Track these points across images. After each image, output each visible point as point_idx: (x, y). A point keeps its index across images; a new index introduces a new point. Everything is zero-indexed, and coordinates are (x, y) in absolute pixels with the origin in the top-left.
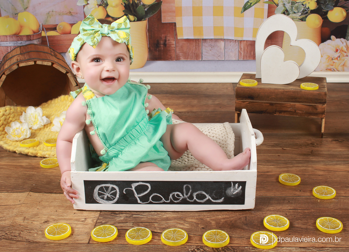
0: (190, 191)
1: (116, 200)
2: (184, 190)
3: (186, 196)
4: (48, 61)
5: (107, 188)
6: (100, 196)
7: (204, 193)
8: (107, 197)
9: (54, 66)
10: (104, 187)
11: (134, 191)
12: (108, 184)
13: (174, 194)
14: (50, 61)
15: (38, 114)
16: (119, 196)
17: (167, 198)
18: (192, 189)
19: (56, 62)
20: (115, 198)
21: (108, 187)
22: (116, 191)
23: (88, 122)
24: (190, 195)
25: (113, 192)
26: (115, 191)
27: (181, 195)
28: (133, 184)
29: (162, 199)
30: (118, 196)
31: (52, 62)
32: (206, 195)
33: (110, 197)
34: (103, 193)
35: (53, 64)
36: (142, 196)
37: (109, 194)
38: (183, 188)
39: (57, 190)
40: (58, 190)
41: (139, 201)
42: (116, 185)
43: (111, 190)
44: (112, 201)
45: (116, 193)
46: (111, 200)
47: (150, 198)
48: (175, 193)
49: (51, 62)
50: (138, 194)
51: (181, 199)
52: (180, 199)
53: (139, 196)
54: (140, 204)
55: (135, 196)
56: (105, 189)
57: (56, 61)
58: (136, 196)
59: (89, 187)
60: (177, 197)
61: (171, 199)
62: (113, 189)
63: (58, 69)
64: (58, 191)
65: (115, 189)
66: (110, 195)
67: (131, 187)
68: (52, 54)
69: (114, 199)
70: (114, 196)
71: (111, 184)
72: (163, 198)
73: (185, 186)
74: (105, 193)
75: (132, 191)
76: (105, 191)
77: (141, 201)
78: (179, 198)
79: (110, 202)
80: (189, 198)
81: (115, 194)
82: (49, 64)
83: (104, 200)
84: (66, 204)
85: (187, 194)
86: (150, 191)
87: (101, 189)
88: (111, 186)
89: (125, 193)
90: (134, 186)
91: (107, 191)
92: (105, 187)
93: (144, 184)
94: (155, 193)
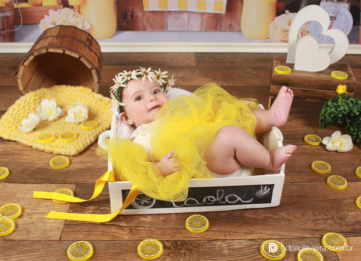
0: (223, 195)
1: (152, 205)
2: (218, 194)
3: (219, 199)
6: (138, 203)
7: (235, 195)
8: (145, 203)
13: (208, 198)
15: (53, 106)
17: (200, 201)
18: (224, 192)
24: (222, 198)
27: (214, 198)
30: (154, 202)
32: (237, 197)
33: (147, 203)
34: (140, 200)
37: (146, 200)
38: (216, 192)
41: (174, 205)
44: (149, 206)
47: (185, 202)
48: (208, 196)
51: (214, 201)
52: (212, 202)
54: (175, 207)
56: (142, 196)
60: (210, 200)
61: (204, 202)
70: (151, 202)
72: (197, 202)
73: (218, 191)
74: (142, 200)
76: (142, 198)
77: (176, 205)
79: (146, 207)
80: (221, 200)
81: (152, 200)
83: (140, 206)
85: (219, 197)
91: (144, 198)
94: (190, 198)
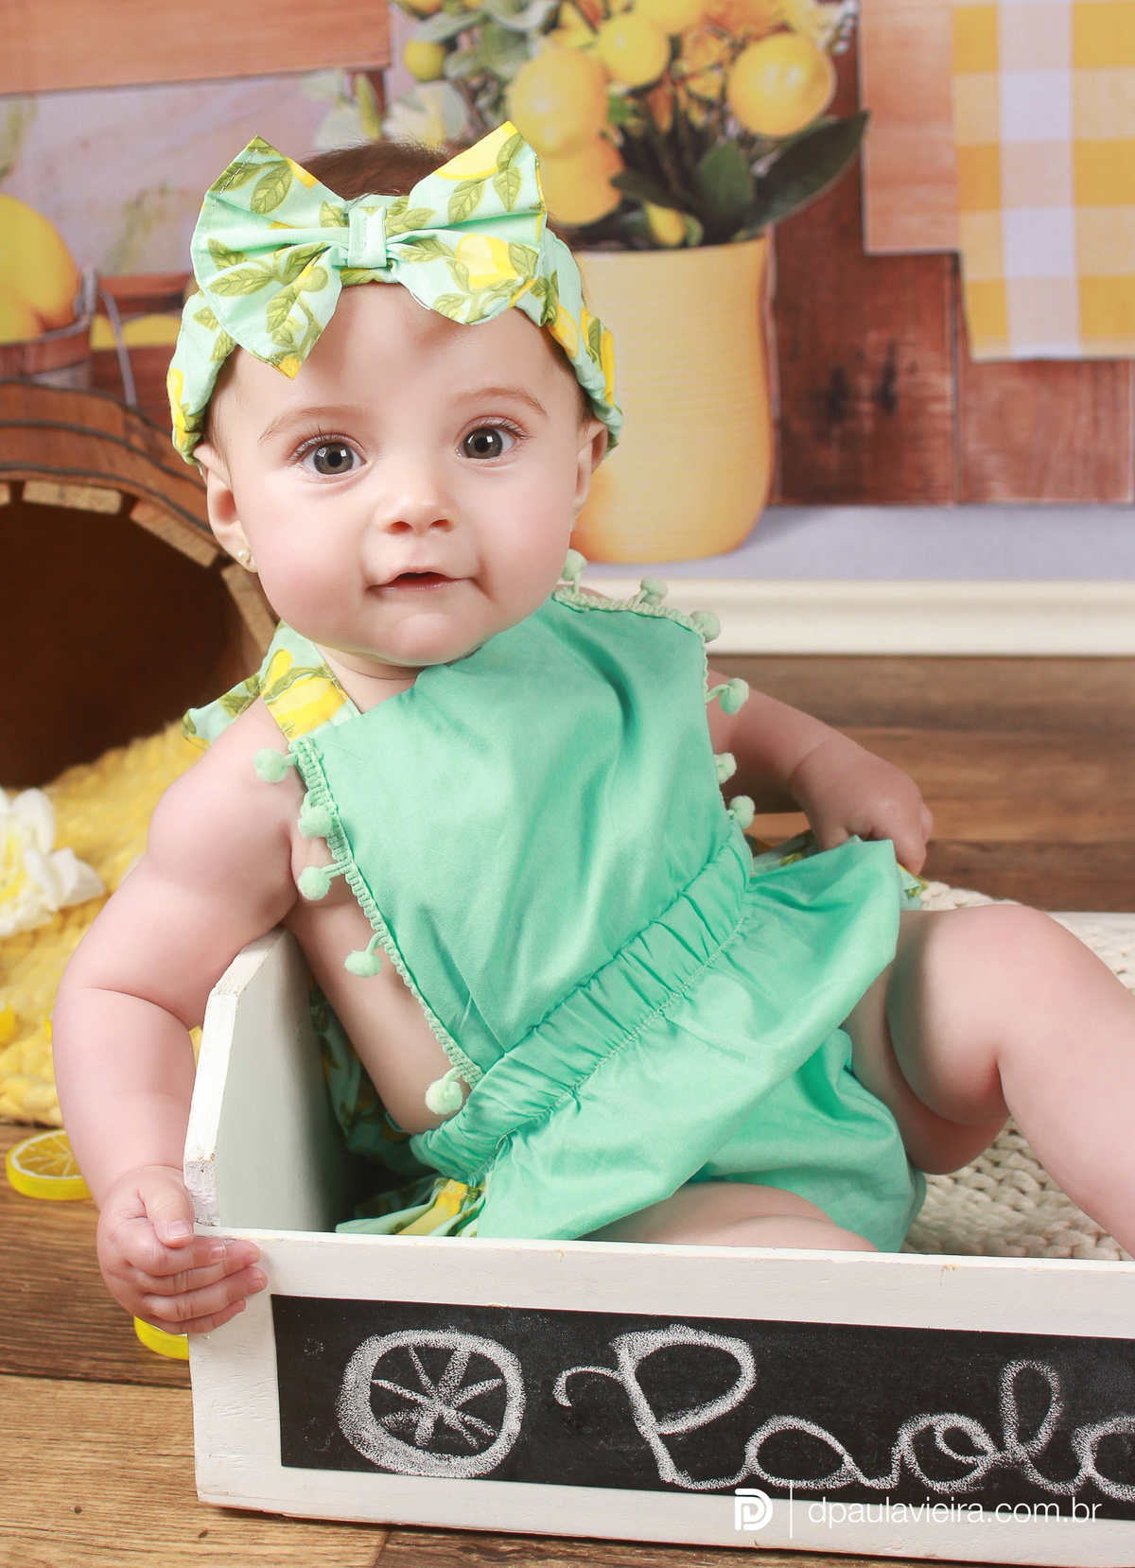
0: (1054, 1412)
1: (499, 1450)
2: (1009, 1403)
3: (1021, 1452)
4: (100, 482)
5: (437, 1360)
6: (388, 1419)
8: (439, 1423)
9: (141, 515)
10: (418, 1349)
11: (634, 1389)
12: (445, 1328)
13: (930, 1430)
14: (113, 484)
15: (27, 835)
16: (525, 1423)
17: (876, 1461)
18: (1066, 1393)
19: (150, 491)
20: (493, 1439)
21: (447, 1353)
22: (503, 1388)
23: (312, 883)
24: (1049, 1444)
25: (477, 1389)
26: (496, 1382)
27: (982, 1440)
28: (625, 1338)
29: (838, 1460)
30: (513, 1422)
31: (125, 487)
33: (458, 1426)
34: (407, 1394)
35: (129, 501)
36: (693, 1434)
37: (448, 1403)
38: (997, 1383)
39: (99, 1354)
40: (109, 1355)
41: (668, 1471)
42: (505, 1342)
43: (468, 1380)
44: (472, 1460)
45: (500, 1396)
46: (466, 1451)
47: (752, 1450)
48: (935, 1419)
49: (120, 491)
50: (660, 1415)
51: (982, 1466)
52: (973, 1467)
53: (669, 1428)
54: (673, 1486)
55: (642, 1429)
56: (419, 1365)
57: (151, 484)
58: (649, 1426)
59: (312, 1346)
60: (948, 1451)
61: (903, 1466)
62: (480, 1368)
63: (165, 537)
64: (109, 1366)
65: (494, 1371)
66: (461, 1408)
67: (613, 1362)
68: (136, 441)
69: (486, 1443)
70: (488, 1421)
71: (464, 1330)
72: (847, 1459)
73: (1011, 1372)
74: (420, 1399)
75: (620, 1388)
76: (425, 1379)
77: (680, 1466)
78: (970, 1460)
79: (456, 1461)
80: (1039, 1462)
81: (491, 1408)
82: (108, 502)
83: (410, 1450)
84: (146, 1462)
85: (1026, 1435)
86: (751, 1395)
87: (394, 1364)
88: (464, 1344)
89: (566, 1403)
90: (631, 1352)
91: (436, 1379)
92: (424, 1351)
93: (707, 1339)
94: (786, 1413)
